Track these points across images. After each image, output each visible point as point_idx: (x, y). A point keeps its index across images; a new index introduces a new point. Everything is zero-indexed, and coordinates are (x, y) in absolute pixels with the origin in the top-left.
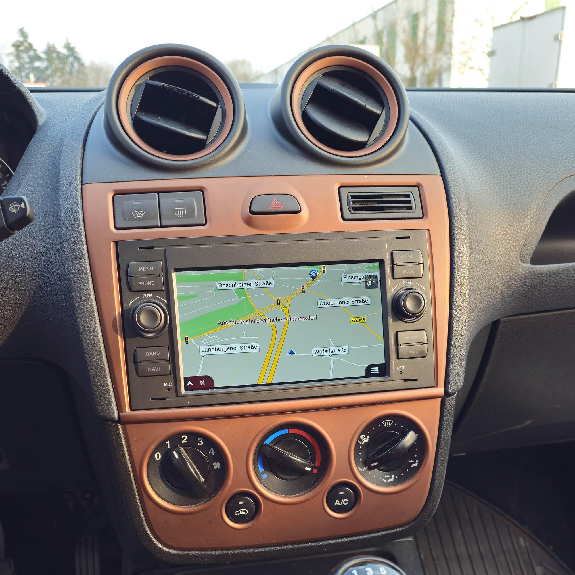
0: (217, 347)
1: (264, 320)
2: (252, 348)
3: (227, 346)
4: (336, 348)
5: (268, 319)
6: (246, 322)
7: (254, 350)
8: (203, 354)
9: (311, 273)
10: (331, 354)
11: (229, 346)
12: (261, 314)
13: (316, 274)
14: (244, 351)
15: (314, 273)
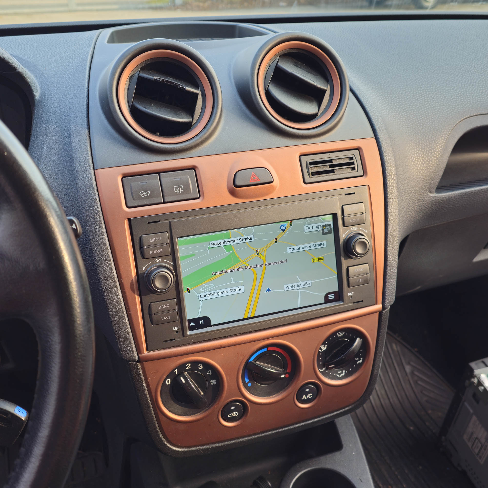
0: (212, 293)
1: (247, 267)
2: (239, 290)
3: (219, 291)
4: (302, 283)
5: (250, 266)
6: (233, 270)
7: (241, 292)
8: (201, 299)
9: (281, 227)
10: (298, 288)
11: (221, 291)
12: (245, 263)
13: (285, 227)
14: (232, 293)
15: (283, 227)
